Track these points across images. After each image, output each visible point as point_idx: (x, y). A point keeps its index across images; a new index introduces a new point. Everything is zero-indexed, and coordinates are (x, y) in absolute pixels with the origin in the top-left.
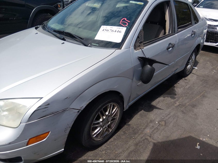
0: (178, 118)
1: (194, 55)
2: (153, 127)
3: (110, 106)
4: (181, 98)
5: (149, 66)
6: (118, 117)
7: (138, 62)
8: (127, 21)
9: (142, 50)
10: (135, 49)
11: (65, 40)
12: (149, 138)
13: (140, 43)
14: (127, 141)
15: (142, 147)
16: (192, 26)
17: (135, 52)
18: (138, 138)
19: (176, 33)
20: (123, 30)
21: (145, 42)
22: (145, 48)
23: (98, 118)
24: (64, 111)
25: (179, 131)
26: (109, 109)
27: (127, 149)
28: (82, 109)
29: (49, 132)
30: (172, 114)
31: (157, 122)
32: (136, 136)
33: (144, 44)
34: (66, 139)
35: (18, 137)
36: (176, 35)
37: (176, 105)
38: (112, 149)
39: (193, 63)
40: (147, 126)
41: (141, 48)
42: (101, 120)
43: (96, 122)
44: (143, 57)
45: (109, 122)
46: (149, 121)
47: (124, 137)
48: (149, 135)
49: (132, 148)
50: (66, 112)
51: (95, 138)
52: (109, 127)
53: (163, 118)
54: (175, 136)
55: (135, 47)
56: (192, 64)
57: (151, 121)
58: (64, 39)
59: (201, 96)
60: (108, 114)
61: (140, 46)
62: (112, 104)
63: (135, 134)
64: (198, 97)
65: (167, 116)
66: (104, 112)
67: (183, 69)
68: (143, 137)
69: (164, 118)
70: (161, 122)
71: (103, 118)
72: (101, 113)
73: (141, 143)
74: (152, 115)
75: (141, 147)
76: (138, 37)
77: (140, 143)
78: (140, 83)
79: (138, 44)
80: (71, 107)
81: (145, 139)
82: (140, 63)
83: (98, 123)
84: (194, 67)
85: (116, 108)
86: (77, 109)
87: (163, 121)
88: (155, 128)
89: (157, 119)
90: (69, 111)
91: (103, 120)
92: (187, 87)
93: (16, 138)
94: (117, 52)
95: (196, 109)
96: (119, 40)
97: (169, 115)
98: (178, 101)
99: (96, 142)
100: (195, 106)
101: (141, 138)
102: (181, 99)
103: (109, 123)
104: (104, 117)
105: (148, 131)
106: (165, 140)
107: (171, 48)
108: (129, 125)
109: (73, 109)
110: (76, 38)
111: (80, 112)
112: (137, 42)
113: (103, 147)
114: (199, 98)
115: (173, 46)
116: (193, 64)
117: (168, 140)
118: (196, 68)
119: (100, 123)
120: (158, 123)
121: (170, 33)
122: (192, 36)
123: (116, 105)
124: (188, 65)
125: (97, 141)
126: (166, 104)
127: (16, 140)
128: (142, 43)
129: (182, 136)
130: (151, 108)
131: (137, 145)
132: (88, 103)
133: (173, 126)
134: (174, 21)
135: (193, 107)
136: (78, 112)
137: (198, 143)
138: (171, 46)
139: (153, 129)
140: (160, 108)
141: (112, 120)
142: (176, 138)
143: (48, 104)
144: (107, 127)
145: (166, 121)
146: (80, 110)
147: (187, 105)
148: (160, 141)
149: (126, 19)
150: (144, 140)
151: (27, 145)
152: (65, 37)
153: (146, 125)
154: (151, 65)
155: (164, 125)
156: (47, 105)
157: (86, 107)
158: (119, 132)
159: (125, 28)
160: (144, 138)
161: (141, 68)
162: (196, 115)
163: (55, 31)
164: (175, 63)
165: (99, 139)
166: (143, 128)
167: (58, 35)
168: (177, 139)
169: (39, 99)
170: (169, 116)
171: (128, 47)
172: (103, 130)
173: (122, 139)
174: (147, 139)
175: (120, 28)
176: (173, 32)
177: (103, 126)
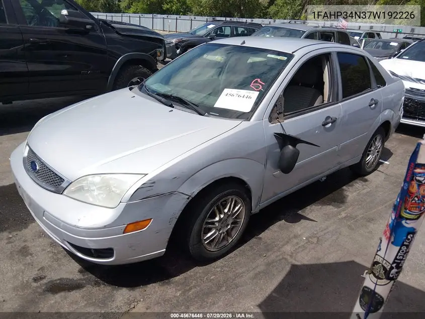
0: (340, 234)
1: (378, 138)
2: (297, 243)
3: (230, 200)
4: (351, 208)
5: (290, 146)
6: (242, 221)
7: (275, 141)
8: (260, 84)
9: (281, 124)
10: (270, 122)
11: (173, 107)
12: (288, 257)
13: (278, 114)
14: (254, 259)
15: (277, 269)
16: (372, 91)
17: (270, 126)
18: (273, 256)
19: (340, 102)
20: (255, 95)
21: (286, 114)
22: (285, 121)
23: (213, 216)
24: (171, 193)
25: (339, 252)
26: (229, 205)
27: (254, 269)
28: (193, 196)
29: (151, 219)
30: (330, 229)
31: (305, 238)
32: (269, 253)
33: (284, 116)
34: (170, 234)
35: (116, 220)
36: (340, 104)
37: (339, 217)
38: (232, 267)
39: (378, 152)
40: (288, 242)
41: (280, 121)
42: (217, 219)
43: (210, 221)
44: (283, 133)
45: (228, 225)
46: (292, 235)
47: (250, 253)
48: (290, 254)
49: (262, 268)
50: (173, 197)
51: (207, 246)
52: (228, 233)
53: (315, 233)
54: (331, 258)
55: (271, 120)
56: (376, 154)
57: (296, 237)
58: (171, 106)
59: (386, 207)
60: (227, 212)
61: (278, 118)
62: (235, 198)
63: (268, 251)
64: (380, 208)
65: (322, 231)
66: (221, 207)
67: (359, 161)
68: (279, 255)
69: (317, 233)
70: (311, 238)
71: (220, 217)
72: (217, 209)
73: (275, 264)
74: (299, 228)
75: (275, 268)
76: (275, 105)
77: (273, 262)
78: (278, 172)
79: (276, 115)
80: (181, 190)
81: (283, 258)
82: (277, 142)
83: (213, 223)
84: (380, 160)
85: (239, 206)
86: (187, 195)
87: (314, 237)
88: (300, 245)
89: (305, 234)
90: (176, 195)
91: (221, 219)
92: (365, 191)
93: (113, 221)
94: (244, 124)
95: (374, 224)
96: (247, 109)
97: (325, 230)
98: (345, 212)
99: (208, 252)
100: (373, 220)
101: (277, 257)
102: (349, 209)
103: (229, 227)
104: (222, 216)
105: (288, 248)
106: (313, 262)
107: (330, 124)
108: (260, 239)
109: (182, 193)
110: (188, 105)
111: (190, 199)
112: (273, 111)
113: (219, 263)
114: (382, 208)
115: (334, 121)
116: (378, 155)
117: (318, 262)
118: (386, 162)
119: (216, 223)
120: (307, 238)
121: (330, 101)
122: (372, 107)
123: (239, 201)
124: (368, 156)
125: (210, 251)
126: (324, 214)
127: (113, 223)
128: (282, 115)
129: (342, 259)
130: (297, 218)
131: (268, 264)
132: (201, 188)
133: (330, 245)
134: (336, 83)
135: (369, 221)
136: (188, 198)
137: (366, 271)
138: (330, 120)
139: (297, 247)
140: (313, 219)
141: (232, 224)
142: (331, 261)
143: (154, 183)
144: (225, 233)
145: (320, 238)
146: (190, 196)
147: (359, 218)
148: (306, 263)
149: (259, 80)
150: (280, 260)
151: (124, 233)
152: (173, 103)
153: (286, 240)
154: (294, 146)
155: (315, 242)
156: (152, 183)
157: (198, 193)
158: (243, 247)
159: (258, 93)
160: (281, 257)
161: (279, 150)
162: (370, 232)
163: (159, 94)
164: (339, 148)
165: (212, 249)
166: (282, 243)
167: (163, 100)
168: (333, 263)
169: (143, 175)
170: (325, 232)
171: (260, 119)
172: (219, 235)
173: (248, 255)
174: (286, 259)
175: (250, 93)
176: (335, 100)
177: (220, 229)
